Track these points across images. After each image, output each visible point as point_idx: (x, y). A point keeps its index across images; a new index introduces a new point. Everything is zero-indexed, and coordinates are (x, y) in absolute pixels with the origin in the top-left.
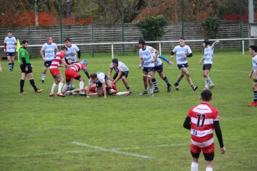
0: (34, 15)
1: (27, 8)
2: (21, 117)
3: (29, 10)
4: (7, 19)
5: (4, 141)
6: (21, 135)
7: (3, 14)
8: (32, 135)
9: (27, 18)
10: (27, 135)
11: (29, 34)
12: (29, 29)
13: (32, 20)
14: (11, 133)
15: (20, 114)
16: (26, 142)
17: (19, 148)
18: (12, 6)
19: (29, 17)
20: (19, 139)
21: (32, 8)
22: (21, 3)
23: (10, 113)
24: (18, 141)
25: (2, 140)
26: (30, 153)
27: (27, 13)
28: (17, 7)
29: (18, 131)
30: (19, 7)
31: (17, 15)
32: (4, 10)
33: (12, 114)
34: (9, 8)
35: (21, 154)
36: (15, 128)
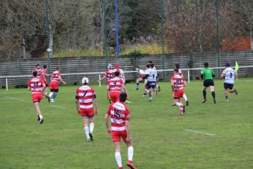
0: (250, 41)
1: (243, 35)
2: (239, 127)
3: (246, 36)
4: (227, 44)
5: (225, 147)
6: (240, 142)
7: (224, 41)
8: (249, 143)
9: (244, 43)
10: (244, 142)
11: (246, 56)
12: (246, 53)
13: (248, 45)
14: (231, 140)
15: (238, 124)
16: (244, 148)
17: (238, 153)
18: (232, 34)
19: (246, 42)
20: (238, 146)
21: (248, 35)
22: (239, 31)
23: (230, 124)
24: (237, 148)
25: (224, 146)
26: (247, 158)
27: (244, 39)
28: (235, 34)
29: (237, 138)
30: (237, 35)
31: (235, 41)
32: (224, 37)
33: (231, 125)
34: (228, 35)
35: (240, 158)
36: (234, 136)
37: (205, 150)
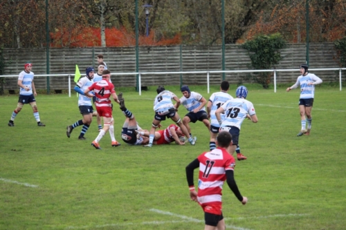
0: (100, 31)
1: (89, 22)
2: (79, 173)
3: (93, 24)
4: (62, 37)
5: (55, 207)
6: (79, 199)
7: (57, 30)
8: (94, 199)
9: (90, 35)
10: (87, 199)
11: (93, 57)
12: (93, 51)
13: (97, 39)
14: (65, 195)
15: (78, 169)
16: (85, 209)
17: (76, 216)
18: (70, 19)
19: (93, 34)
20: (76, 204)
21: (97, 22)
22: (82, 15)
23: (64, 168)
24: (74, 207)
25: (53, 204)
26: (91, 224)
27: (90, 29)
28: (76, 20)
29: (75, 192)
30: (78, 21)
31: (76, 31)
32: (58, 25)
33: (66, 169)
34: (65, 22)
35: (79, 225)
36: (70, 188)
37: (22, 211)
